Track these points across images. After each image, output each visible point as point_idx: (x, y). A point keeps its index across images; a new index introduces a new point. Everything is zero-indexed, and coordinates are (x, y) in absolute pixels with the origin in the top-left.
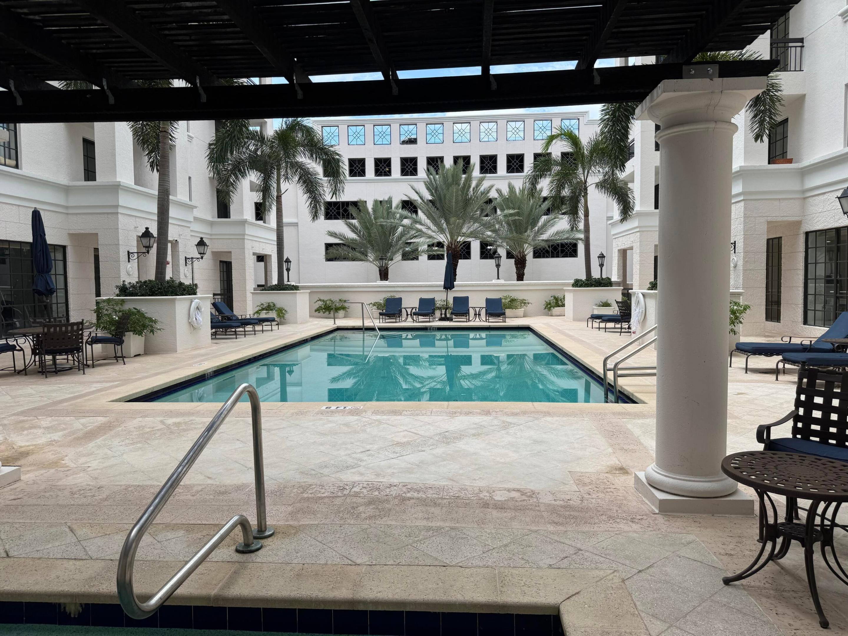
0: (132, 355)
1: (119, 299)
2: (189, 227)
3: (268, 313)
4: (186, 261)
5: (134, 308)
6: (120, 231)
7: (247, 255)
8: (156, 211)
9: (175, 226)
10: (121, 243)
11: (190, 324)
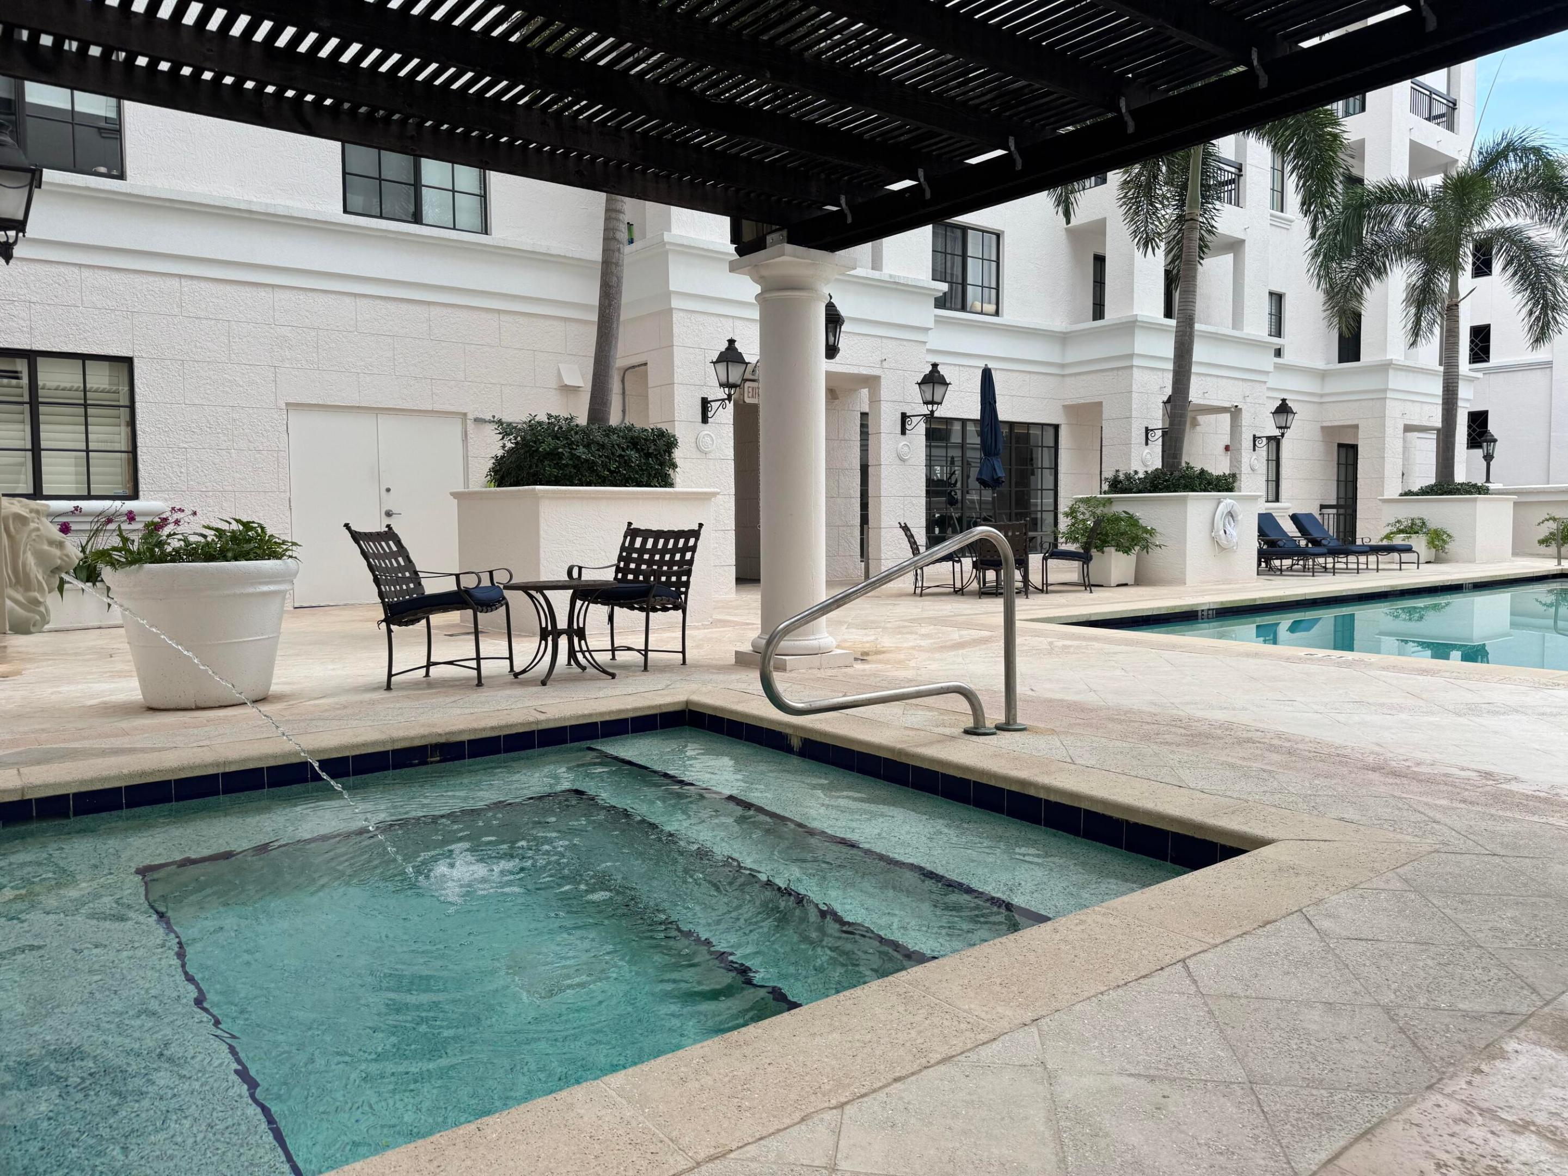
0: (1113, 583)
1: (1104, 498)
2: (1265, 382)
3: (1408, 538)
4: (1254, 441)
5: (1125, 512)
6: (1134, 395)
7: (1389, 431)
8: (1171, 354)
9: (1236, 382)
10: (1134, 414)
11: (1215, 541)
